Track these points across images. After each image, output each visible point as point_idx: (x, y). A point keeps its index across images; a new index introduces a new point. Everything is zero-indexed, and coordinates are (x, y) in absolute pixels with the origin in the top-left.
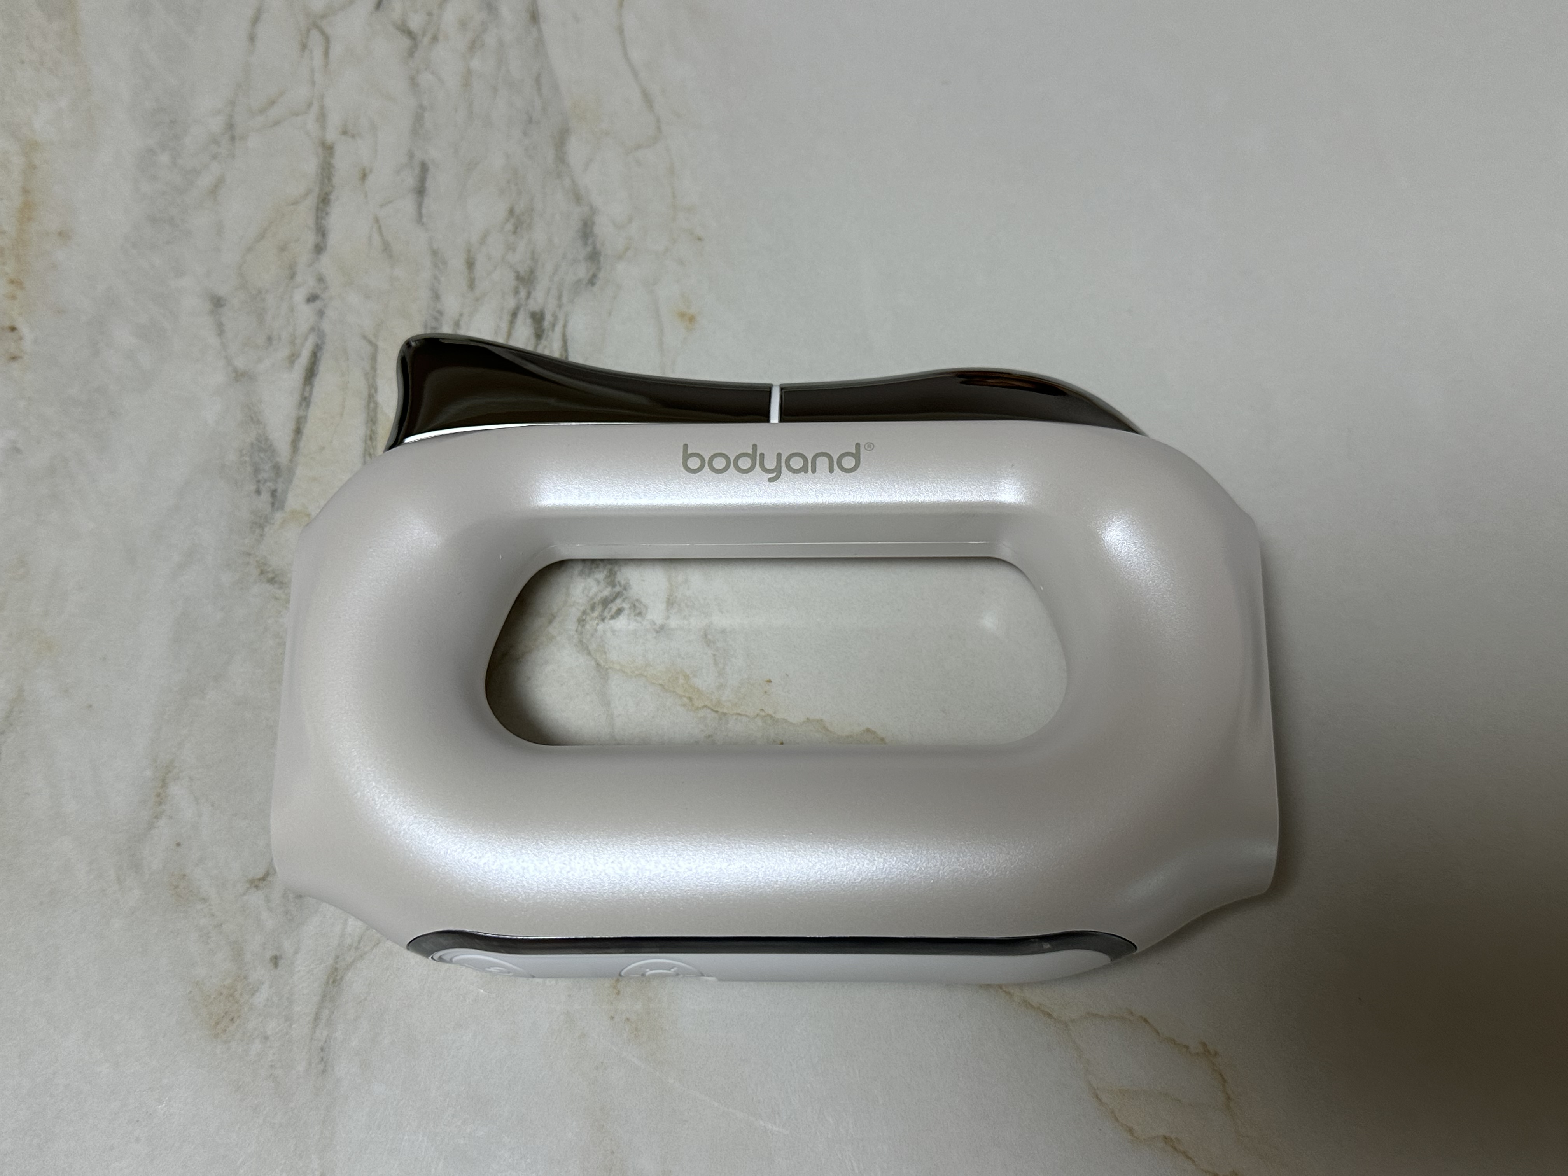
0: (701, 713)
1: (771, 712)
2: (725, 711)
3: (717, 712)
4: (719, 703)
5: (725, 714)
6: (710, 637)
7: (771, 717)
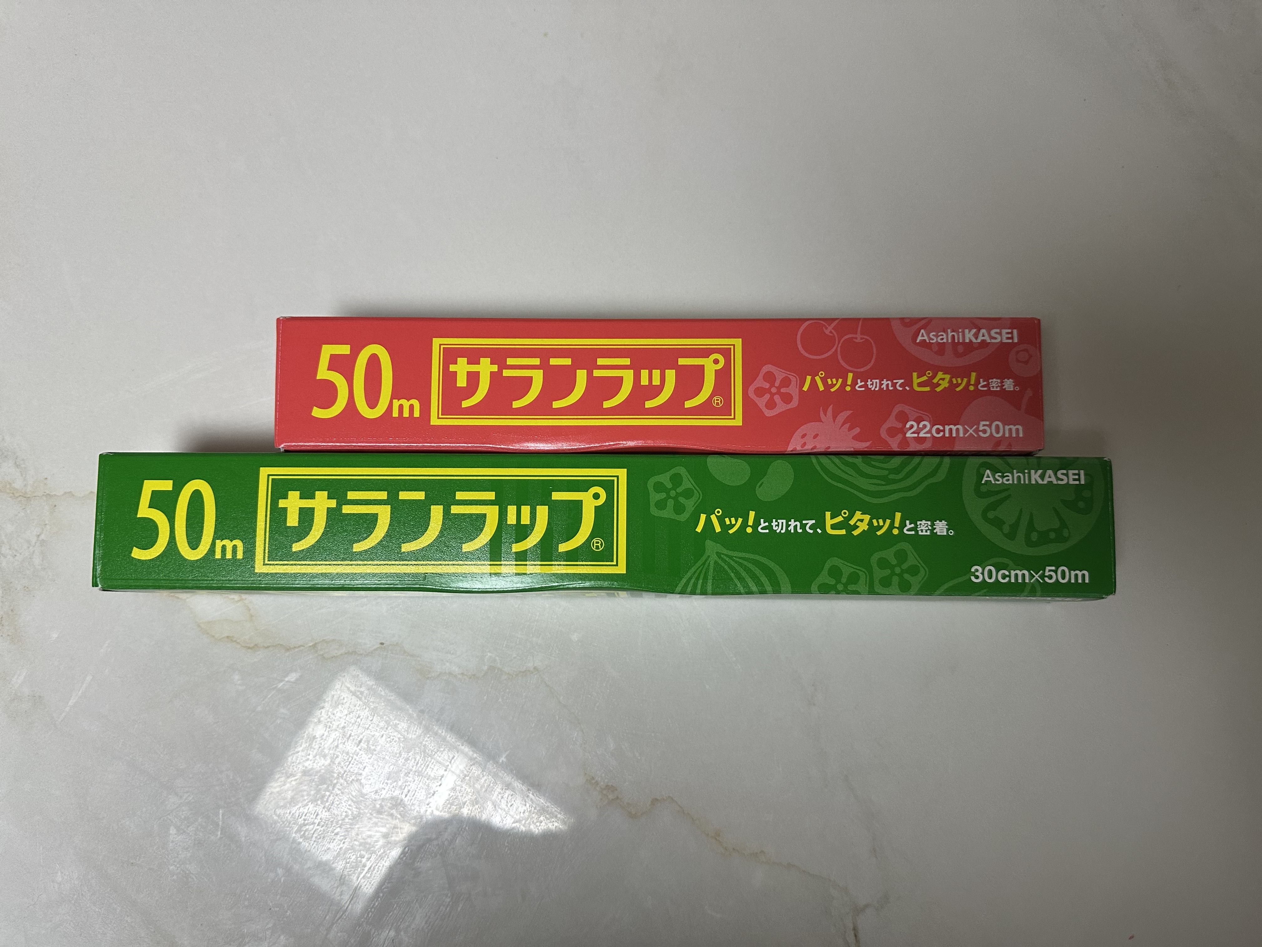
0: (20, 499)
1: (48, 492)
2: (29, 496)
3: (25, 497)
4: (26, 493)
5: (29, 497)
6: (17, 463)
7: (49, 495)
